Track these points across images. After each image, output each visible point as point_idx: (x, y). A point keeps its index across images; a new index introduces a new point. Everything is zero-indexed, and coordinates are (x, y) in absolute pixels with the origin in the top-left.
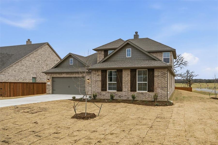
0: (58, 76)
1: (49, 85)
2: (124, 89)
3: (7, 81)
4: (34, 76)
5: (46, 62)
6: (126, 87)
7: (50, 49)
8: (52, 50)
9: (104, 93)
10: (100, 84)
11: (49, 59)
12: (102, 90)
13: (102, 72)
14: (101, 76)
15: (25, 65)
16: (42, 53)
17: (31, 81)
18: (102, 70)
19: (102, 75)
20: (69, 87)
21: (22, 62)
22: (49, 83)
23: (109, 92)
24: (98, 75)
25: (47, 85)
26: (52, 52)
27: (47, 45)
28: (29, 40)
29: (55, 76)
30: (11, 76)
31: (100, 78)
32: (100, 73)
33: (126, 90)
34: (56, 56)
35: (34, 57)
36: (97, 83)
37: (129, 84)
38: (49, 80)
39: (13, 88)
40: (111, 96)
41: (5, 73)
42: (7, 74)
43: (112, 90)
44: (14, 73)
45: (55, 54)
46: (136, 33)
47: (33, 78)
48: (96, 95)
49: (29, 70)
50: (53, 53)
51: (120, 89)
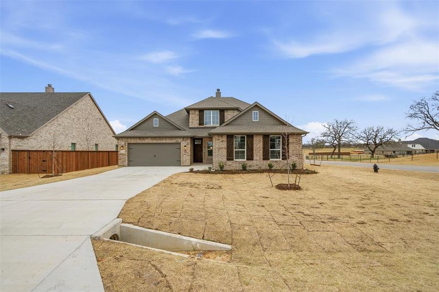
0: (138, 141)
1: (123, 154)
2: (255, 157)
3: (40, 149)
4: (73, 142)
5: (87, 121)
6: (257, 155)
7: (92, 102)
8: (95, 103)
9: (230, 162)
10: (225, 152)
11: (91, 116)
12: (228, 160)
13: (227, 137)
14: (226, 143)
15: (63, 125)
16: (83, 107)
17: (70, 149)
18: (227, 135)
19: (227, 141)
20: (155, 156)
21: (59, 120)
22: (123, 151)
23: (236, 161)
24: (222, 141)
25: (120, 154)
26: (94, 106)
27: (89, 96)
28: (50, 86)
29: (133, 141)
30: (45, 140)
31: (225, 145)
32: (225, 138)
33: (258, 158)
34: (99, 112)
35: (74, 113)
36: (220, 151)
37: (262, 152)
38: (123, 147)
39: (66, 160)
40: (243, 166)
41: (36, 136)
42: (39, 138)
43: (239, 159)
44: (48, 136)
45: (97, 110)
46: (218, 90)
47: (72, 144)
48: (223, 166)
49: (67, 132)
50: (96, 108)
51: (250, 158)
